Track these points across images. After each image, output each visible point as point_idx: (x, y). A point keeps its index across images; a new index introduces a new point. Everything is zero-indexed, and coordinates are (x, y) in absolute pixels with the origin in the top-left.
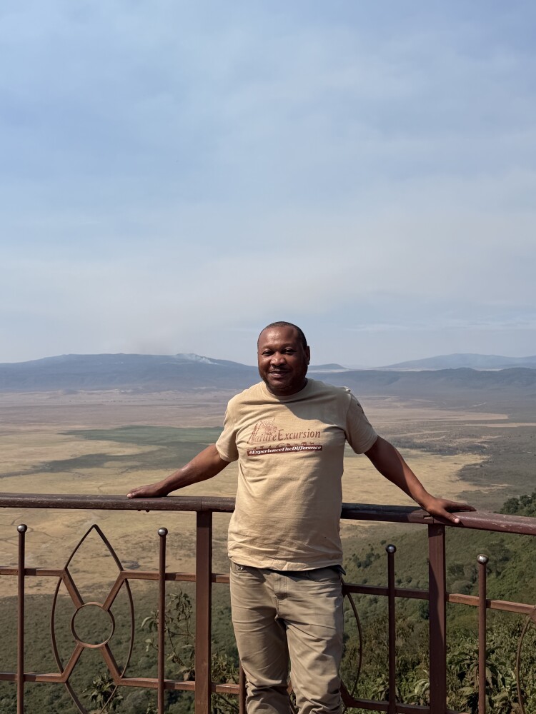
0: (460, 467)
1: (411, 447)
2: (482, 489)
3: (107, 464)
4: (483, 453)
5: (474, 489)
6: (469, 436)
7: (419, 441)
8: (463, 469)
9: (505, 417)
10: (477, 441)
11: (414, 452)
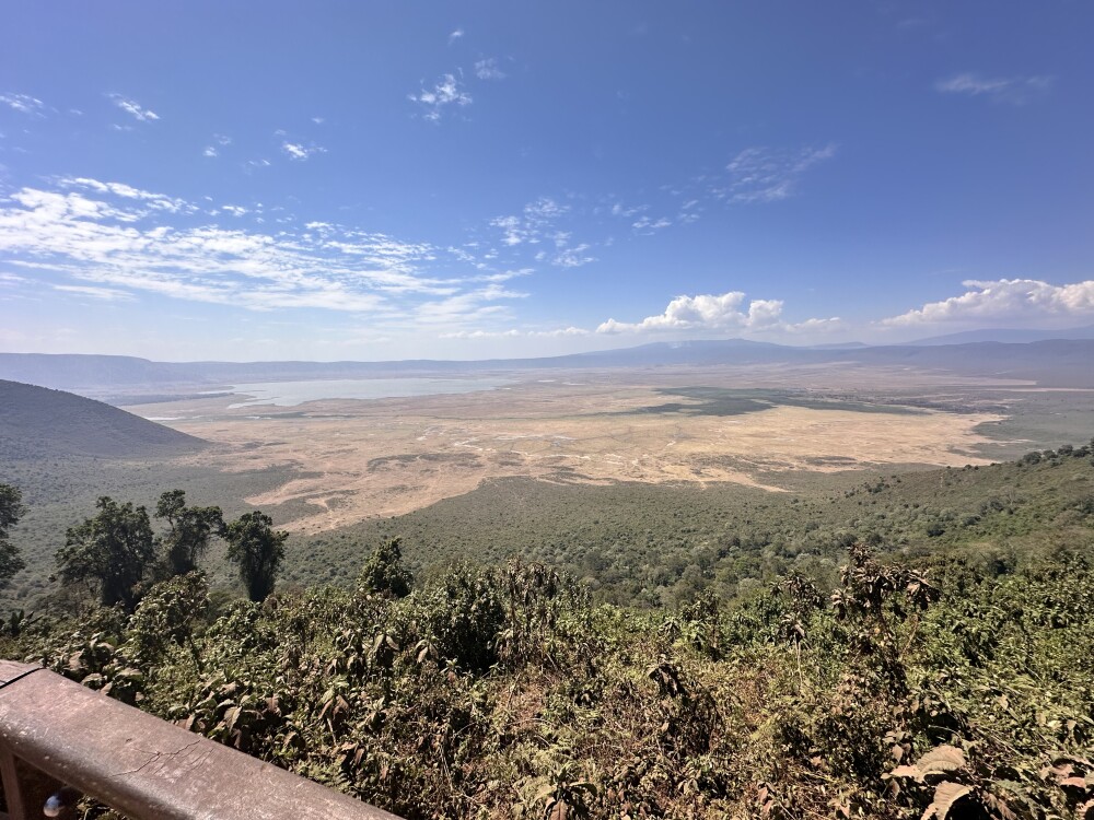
0: (976, 424)
1: (927, 407)
2: (998, 442)
3: (681, 410)
4: (1003, 413)
5: (990, 442)
6: (989, 398)
7: (934, 402)
8: (979, 425)
9: (1034, 383)
10: (997, 403)
11: (929, 410)
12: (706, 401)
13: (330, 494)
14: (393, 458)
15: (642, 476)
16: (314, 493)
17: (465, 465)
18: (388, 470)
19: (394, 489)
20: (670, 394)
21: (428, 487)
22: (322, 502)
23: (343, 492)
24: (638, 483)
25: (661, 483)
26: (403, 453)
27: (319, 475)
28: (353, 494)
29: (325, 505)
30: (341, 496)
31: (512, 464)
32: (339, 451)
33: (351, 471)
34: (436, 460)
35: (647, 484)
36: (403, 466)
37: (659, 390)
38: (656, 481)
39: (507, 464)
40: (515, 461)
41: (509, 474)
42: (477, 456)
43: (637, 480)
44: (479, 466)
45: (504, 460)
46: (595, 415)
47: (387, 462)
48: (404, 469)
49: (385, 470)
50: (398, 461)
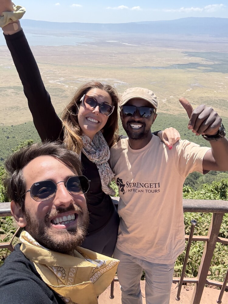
3: (199, 68)
12: (216, 63)
14: (10, 88)
15: (167, 110)
18: (7, 95)
19: (12, 108)
20: (193, 56)
24: (165, 114)
25: (179, 115)
35: (171, 115)
37: (186, 52)
38: (176, 113)
43: (164, 112)
46: (143, 67)
47: (6, 91)
48: (18, 96)
49: (5, 95)
50: (13, 90)
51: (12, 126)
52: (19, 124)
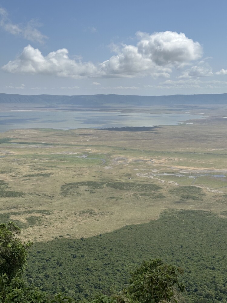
13: (30, 212)
14: (83, 184)
16: (16, 210)
17: (148, 195)
18: (79, 194)
19: (84, 212)
21: (112, 214)
22: (23, 219)
23: (40, 212)
26: (91, 179)
27: (20, 194)
28: (49, 214)
29: (25, 221)
30: (38, 215)
31: (194, 198)
32: (38, 175)
33: (47, 193)
34: (120, 189)
36: (92, 192)
39: (188, 198)
40: (196, 195)
41: (190, 207)
42: (159, 188)
44: (161, 197)
45: (185, 194)
47: (78, 188)
48: (93, 195)
49: (76, 194)
50: (87, 187)
51: (82, 239)
52: (91, 236)
